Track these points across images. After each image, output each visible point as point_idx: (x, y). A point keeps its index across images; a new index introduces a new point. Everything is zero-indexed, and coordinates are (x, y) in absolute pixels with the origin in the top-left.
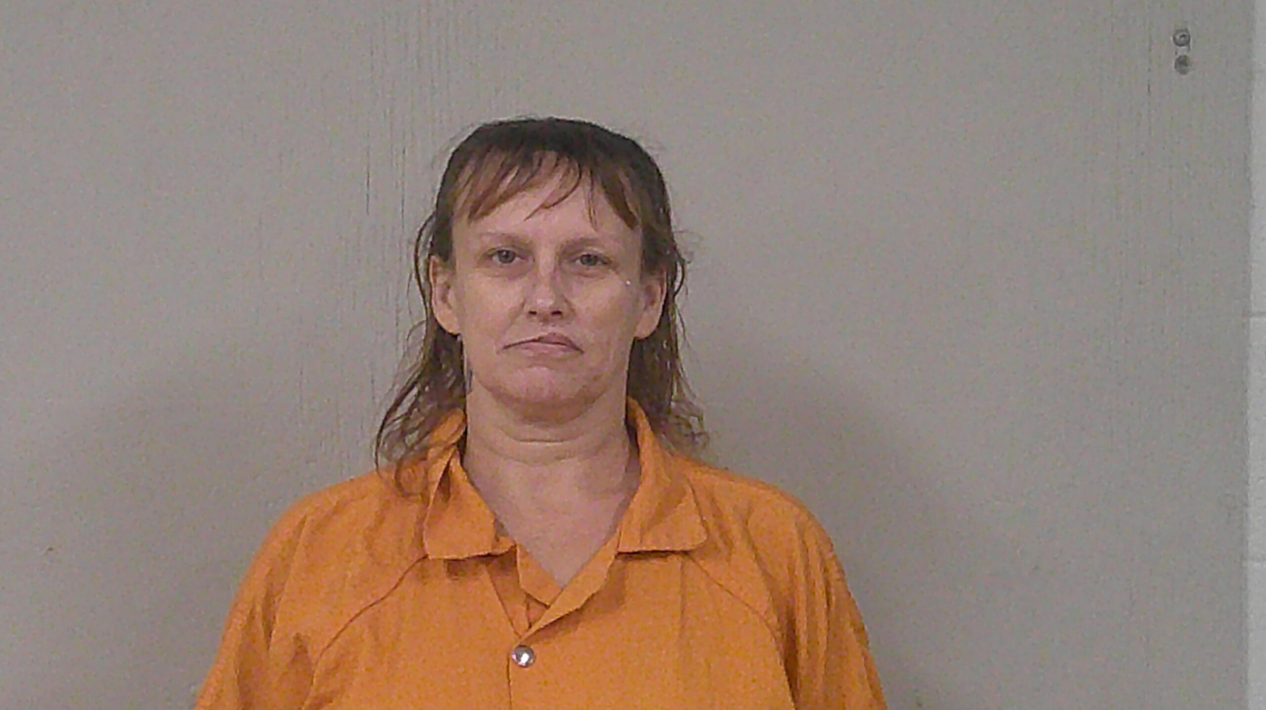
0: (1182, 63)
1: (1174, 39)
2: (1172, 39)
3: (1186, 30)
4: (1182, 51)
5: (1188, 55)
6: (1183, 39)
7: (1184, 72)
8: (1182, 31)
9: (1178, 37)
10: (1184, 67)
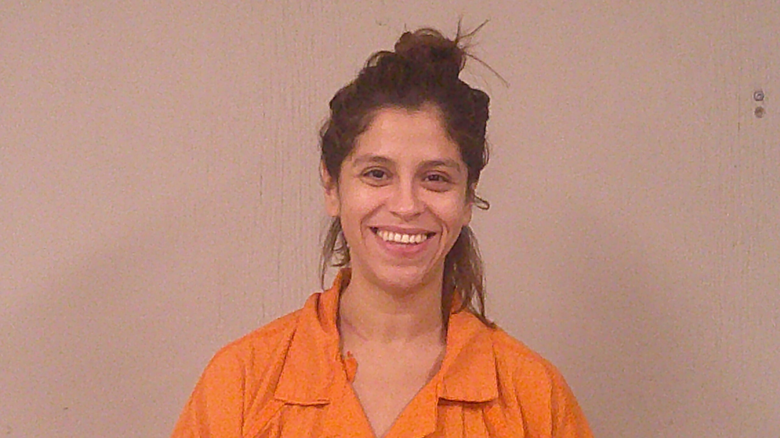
0: (759, 111)
1: (754, 95)
2: (753, 96)
3: (762, 92)
4: (759, 104)
5: (762, 106)
6: (760, 96)
7: (760, 117)
8: (759, 92)
9: (757, 95)
10: (760, 114)
